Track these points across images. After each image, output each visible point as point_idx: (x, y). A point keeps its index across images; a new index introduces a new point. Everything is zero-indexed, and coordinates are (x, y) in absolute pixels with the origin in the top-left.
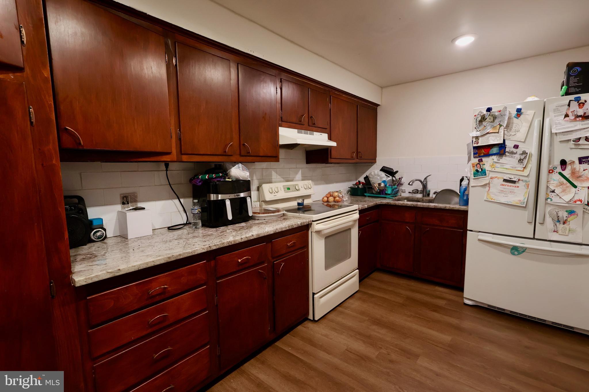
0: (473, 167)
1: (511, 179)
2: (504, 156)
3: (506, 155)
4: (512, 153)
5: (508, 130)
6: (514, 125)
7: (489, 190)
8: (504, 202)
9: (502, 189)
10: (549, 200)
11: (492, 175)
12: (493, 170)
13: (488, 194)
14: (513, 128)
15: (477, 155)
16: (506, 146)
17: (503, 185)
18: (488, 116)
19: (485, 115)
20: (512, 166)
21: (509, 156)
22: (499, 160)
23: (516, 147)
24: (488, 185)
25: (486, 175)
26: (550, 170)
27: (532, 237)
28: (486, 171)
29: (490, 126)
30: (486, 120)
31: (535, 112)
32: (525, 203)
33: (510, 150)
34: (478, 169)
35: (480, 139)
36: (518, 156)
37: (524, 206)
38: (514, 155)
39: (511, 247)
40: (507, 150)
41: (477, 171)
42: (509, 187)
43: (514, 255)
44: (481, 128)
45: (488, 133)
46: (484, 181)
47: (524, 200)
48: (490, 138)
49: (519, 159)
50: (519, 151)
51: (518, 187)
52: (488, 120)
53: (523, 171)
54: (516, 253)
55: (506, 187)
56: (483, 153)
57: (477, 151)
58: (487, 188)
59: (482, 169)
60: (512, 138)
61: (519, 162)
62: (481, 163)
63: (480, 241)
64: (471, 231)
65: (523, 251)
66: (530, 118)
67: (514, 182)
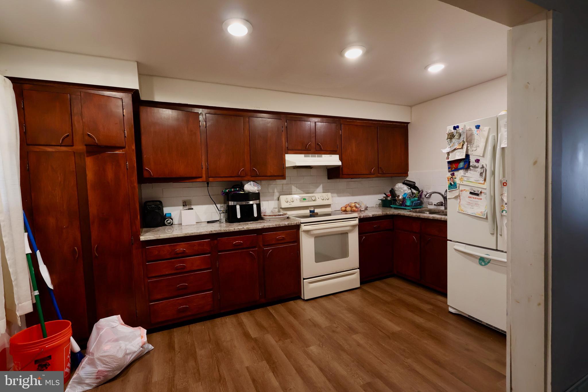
0: (448, 180)
1: (475, 192)
2: (469, 170)
3: (470, 169)
4: (475, 167)
5: (471, 145)
6: (475, 140)
7: (460, 202)
8: (470, 213)
9: (469, 201)
10: (504, 212)
11: (461, 188)
12: (462, 183)
13: (460, 206)
14: (475, 144)
15: (450, 170)
16: (470, 161)
17: (470, 197)
18: (455, 133)
19: (453, 133)
20: (475, 179)
21: (473, 170)
22: (465, 174)
23: (478, 161)
24: (459, 198)
25: (456, 188)
26: (504, 183)
27: (495, 248)
28: (457, 184)
29: (457, 143)
30: (455, 138)
31: (490, 129)
32: (486, 215)
33: (473, 165)
34: (452, 183)
35: (451, 154)
36: (479, 170)
37: (485, 217)
38: (476, 169)
39: (479, 257)
40: (471, 164)
41: (451, 184)
42: (474, 200)
43: (481, 265)
44: (451, 145)
45: (455, 149)
46: (456, 193)
47: (485, 212)
48: (457, 153)
49: (480, 172)
50: (480, 165)
51: (481, 199)
52: (456, 137)
53: (484, 184)
54: (483, 263)
55: (472, 199)
56: (454, 168)
57: (450, 166)
58: (459, 200)
59: (454, 182)
60: (474, 153)
61: (480, 175)
62: (453, 177)
63: (456, 251)
64: (451, 241)
65: (489, 262)
66: (486, 134)
67: (477, 195)
